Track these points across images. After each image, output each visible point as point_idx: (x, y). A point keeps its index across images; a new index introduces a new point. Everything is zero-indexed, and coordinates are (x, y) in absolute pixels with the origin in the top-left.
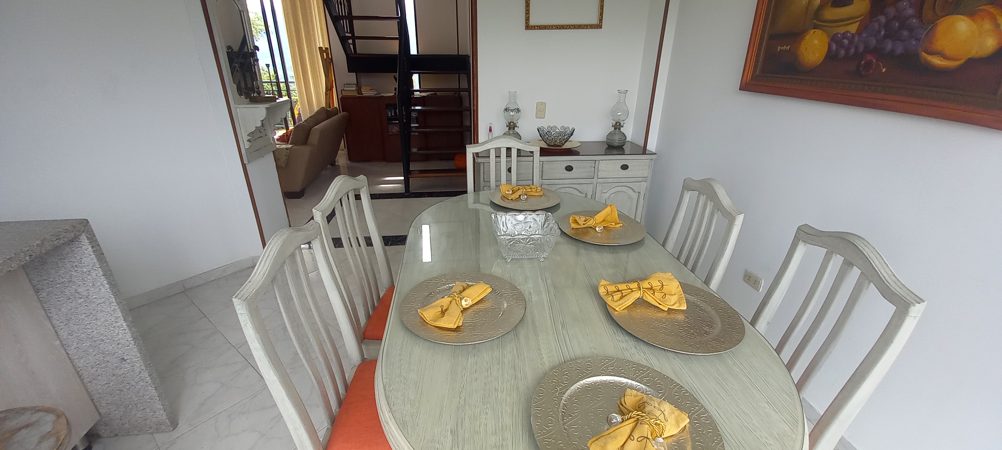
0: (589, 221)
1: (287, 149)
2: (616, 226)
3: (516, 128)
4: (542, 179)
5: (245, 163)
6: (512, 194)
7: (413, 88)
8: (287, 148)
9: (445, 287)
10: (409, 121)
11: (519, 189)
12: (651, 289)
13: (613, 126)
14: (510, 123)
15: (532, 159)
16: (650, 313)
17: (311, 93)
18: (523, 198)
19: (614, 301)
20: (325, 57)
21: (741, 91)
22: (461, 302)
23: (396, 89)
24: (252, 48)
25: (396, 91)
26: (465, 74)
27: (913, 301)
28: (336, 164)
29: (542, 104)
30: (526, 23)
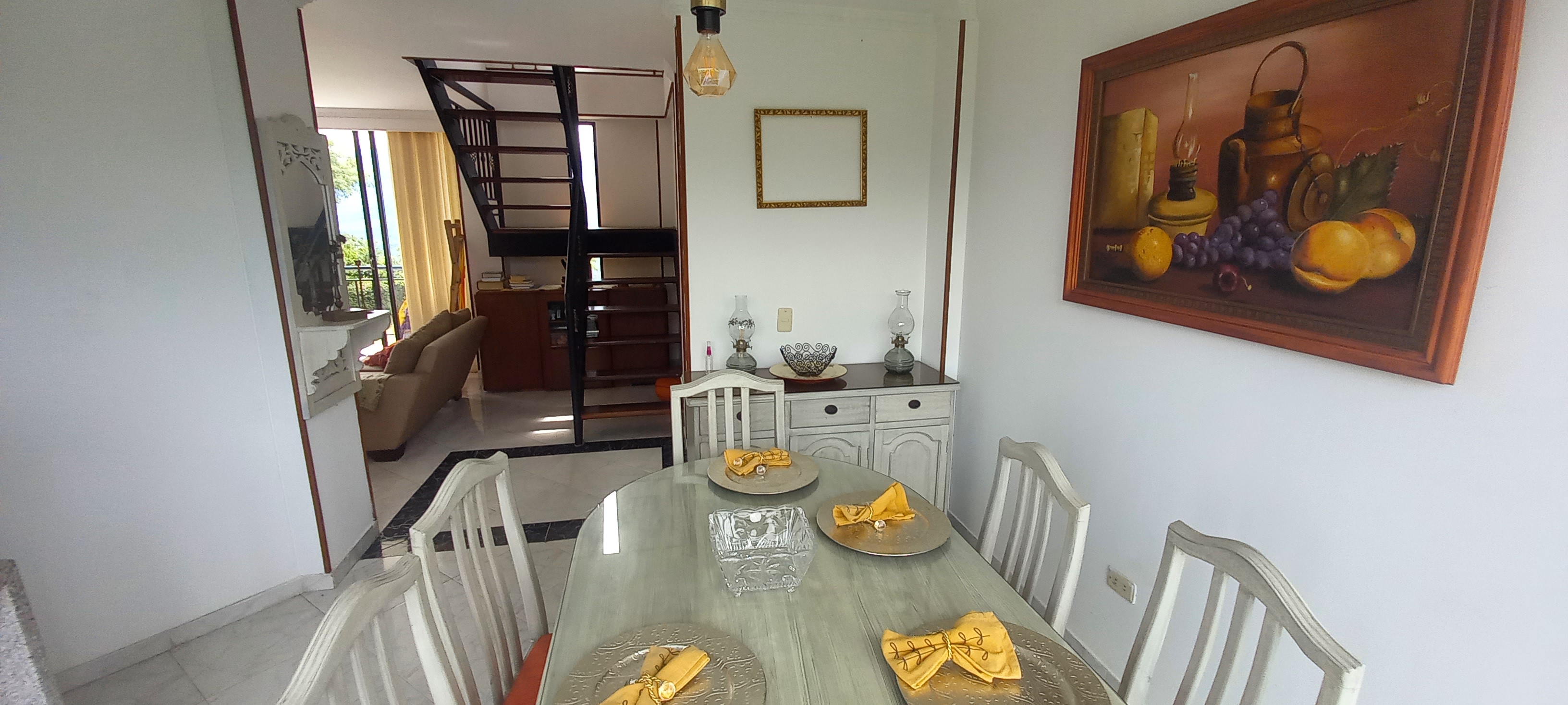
0: (863, 513)
1: (380, 381)
2: (906, 518)
3: (747, 349)
4: (790, 428)
5: (304, 418)
6: (743, 465)
7: (591, 277)
8: (381, 379)
9: (632, 656)
10: (584, 327)
11: (753, 457)
12: (964, 644)
13: (892, 343)
14: (738, 342)
15: (773, 398)
16: (965, 687)
17: (428, 286)
18: (759, 472)
19: (907, 670)
20: (454, 234)
21: (1065, 301)
22: (658, 690)
23: (564, 278)
24: (335, 239)
25: (564, 282)
26: (672, 257)
27: (1345, 664)
28: (463, 397)
29: (785, 311)
30: (758, 199)
